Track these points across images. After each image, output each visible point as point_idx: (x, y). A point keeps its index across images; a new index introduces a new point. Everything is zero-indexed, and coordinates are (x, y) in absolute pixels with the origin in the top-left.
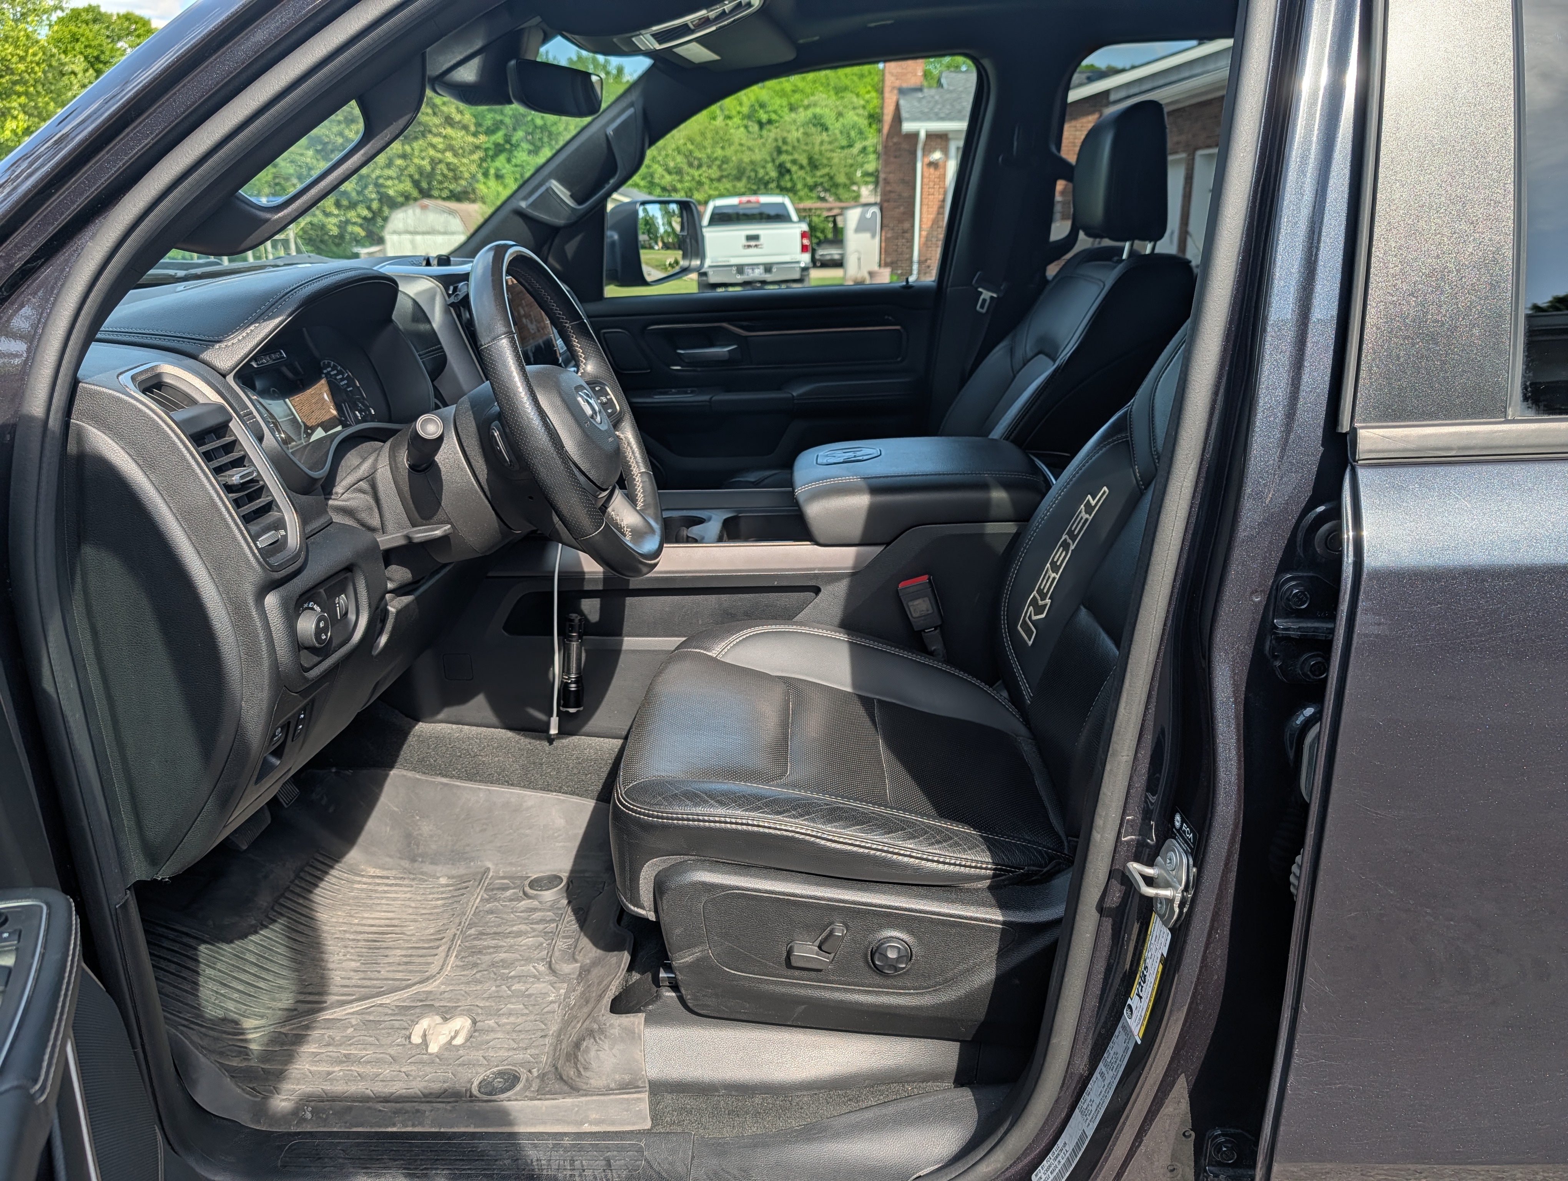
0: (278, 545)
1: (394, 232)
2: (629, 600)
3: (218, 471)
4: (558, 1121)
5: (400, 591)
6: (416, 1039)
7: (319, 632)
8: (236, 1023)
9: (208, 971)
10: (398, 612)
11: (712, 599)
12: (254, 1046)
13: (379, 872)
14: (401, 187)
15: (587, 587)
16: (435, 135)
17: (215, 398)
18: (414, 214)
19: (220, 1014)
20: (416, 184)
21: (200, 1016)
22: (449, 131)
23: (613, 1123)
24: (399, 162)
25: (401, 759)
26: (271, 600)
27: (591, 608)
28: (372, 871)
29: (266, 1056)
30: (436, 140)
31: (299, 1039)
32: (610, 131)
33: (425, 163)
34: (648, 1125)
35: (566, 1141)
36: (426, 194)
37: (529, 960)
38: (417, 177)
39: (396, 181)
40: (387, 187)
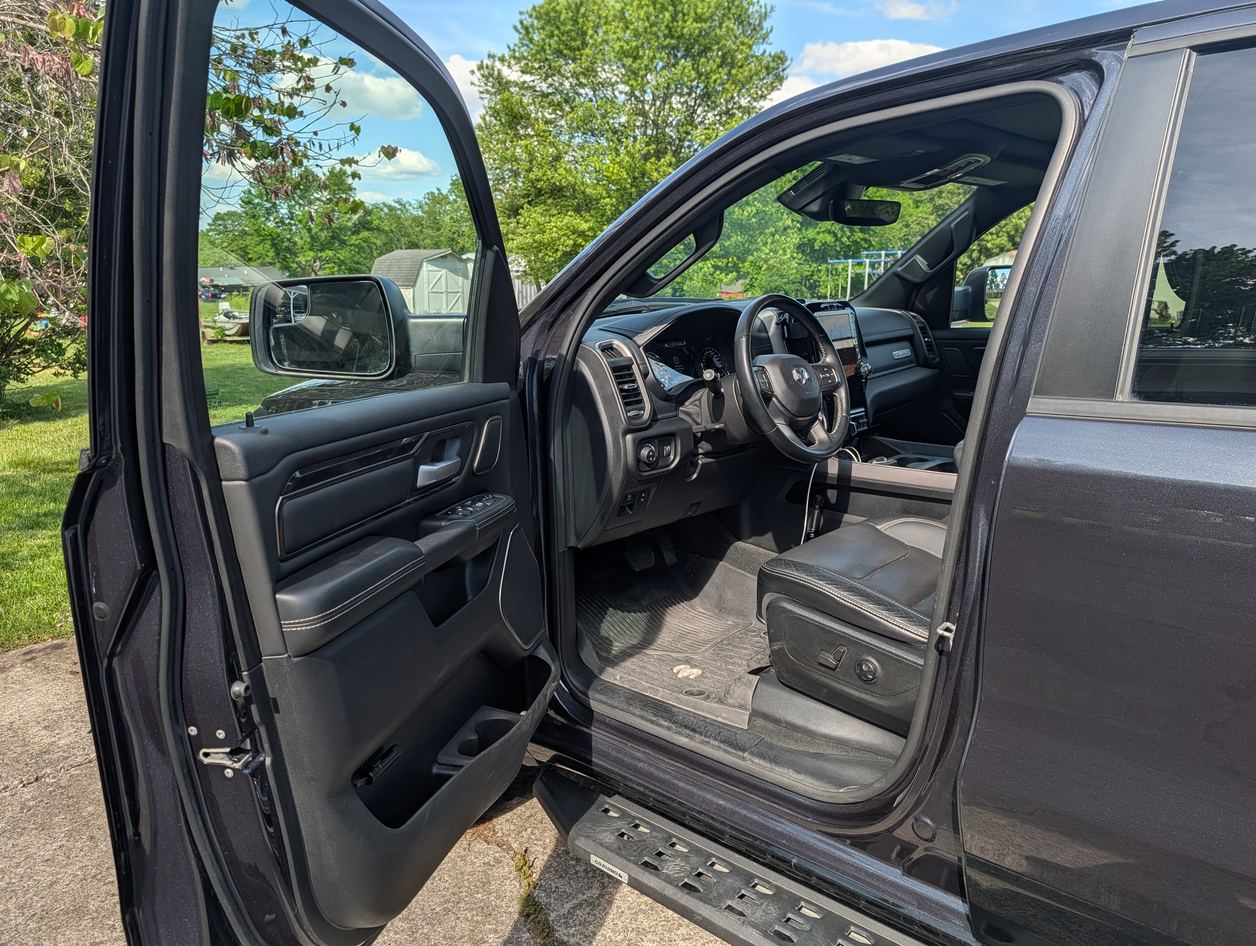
0: (637, 417)
2: (852, 494)
3: (619, 384)
4: (709, 713)
5: (706, 455)
6: (675, 670)
7: (648, 456)
8: (611, 642)
9: (608, 618)
10: (703, 464)
11: (899, 501)
12: (613, 652)
13: (703, 611)
15: (828, 482)
17: (629, 354)
19: (607, 635)
21: (599, 633)
23: (731, 721)
25: (725, 558)
26: (629, 437)
27: (832, 494)
28: (701, 610)
29: (616, 656)
31: (631, 655)
32: (953, 226)
34: (746, 728)
35: (708, 721)
37: (741, 658)
38: (1012, 233)
39: (995, 237)
40: (988, 241)
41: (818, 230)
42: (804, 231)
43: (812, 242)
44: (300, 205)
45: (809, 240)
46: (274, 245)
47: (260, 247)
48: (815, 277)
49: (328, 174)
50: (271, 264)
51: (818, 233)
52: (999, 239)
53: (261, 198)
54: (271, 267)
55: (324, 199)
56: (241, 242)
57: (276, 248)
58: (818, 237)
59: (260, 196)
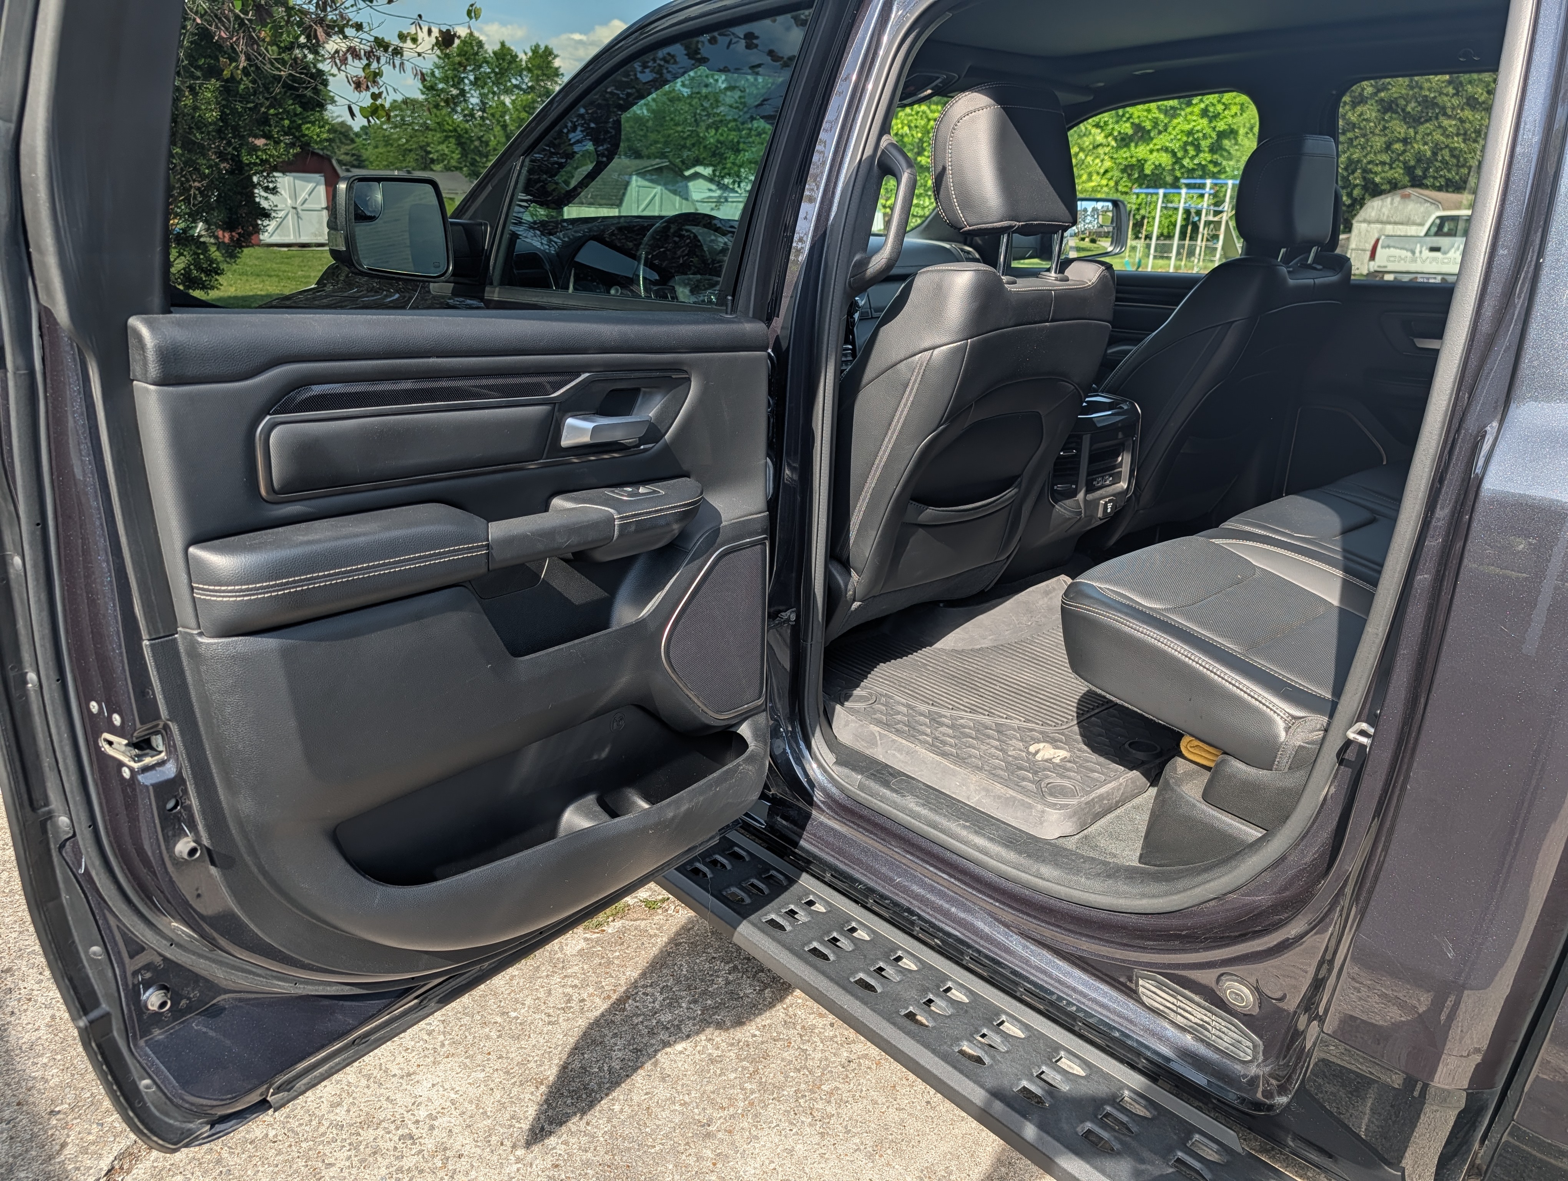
1: (1364, 221)
14: (1390, 174)
16: (1449, 117)
18: (1392, 203)
20: (1409, 170)
22: (1467, 113)
24: (1398, 146)
30: (1446, 122)
33: (1427, 150)
36: (1417, 183)
38: (1412, 163)
39: (1387, 167)
40: (1376, 173)
41: (1151, 146)
42: (1133, 148)
43: (1141, 163)
44: (494, 93)
45: (1139, 161)
46: (460, 144)
47: (443, 147)
48: (1142, 212)
49: (530, 54)
50: (457, 168)
51: (1151, 151)
52: (1392, 171)
53: (447, 82)
54: (457, 173)
55: (524, 86)
56: (421, 138)
57: (463, 149)
58: (1151, 157)
59: (445, 80)
